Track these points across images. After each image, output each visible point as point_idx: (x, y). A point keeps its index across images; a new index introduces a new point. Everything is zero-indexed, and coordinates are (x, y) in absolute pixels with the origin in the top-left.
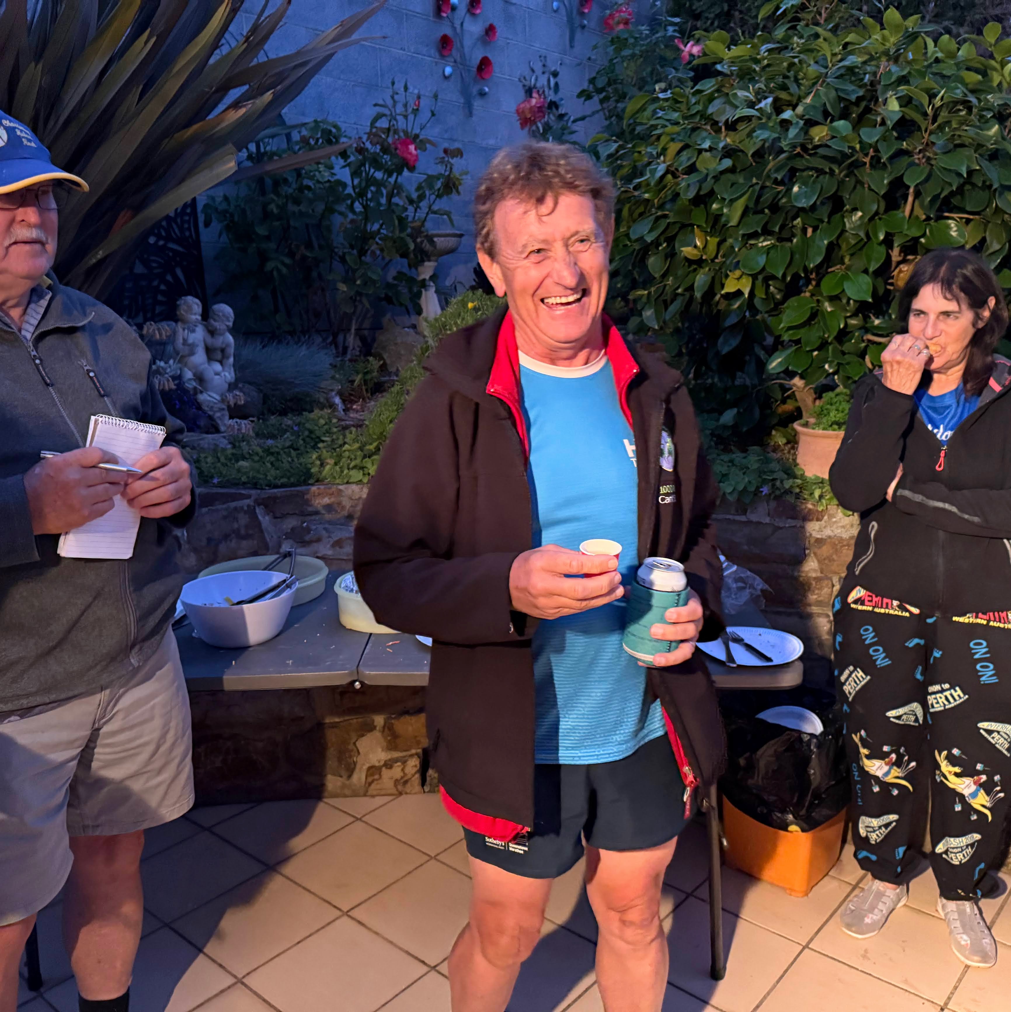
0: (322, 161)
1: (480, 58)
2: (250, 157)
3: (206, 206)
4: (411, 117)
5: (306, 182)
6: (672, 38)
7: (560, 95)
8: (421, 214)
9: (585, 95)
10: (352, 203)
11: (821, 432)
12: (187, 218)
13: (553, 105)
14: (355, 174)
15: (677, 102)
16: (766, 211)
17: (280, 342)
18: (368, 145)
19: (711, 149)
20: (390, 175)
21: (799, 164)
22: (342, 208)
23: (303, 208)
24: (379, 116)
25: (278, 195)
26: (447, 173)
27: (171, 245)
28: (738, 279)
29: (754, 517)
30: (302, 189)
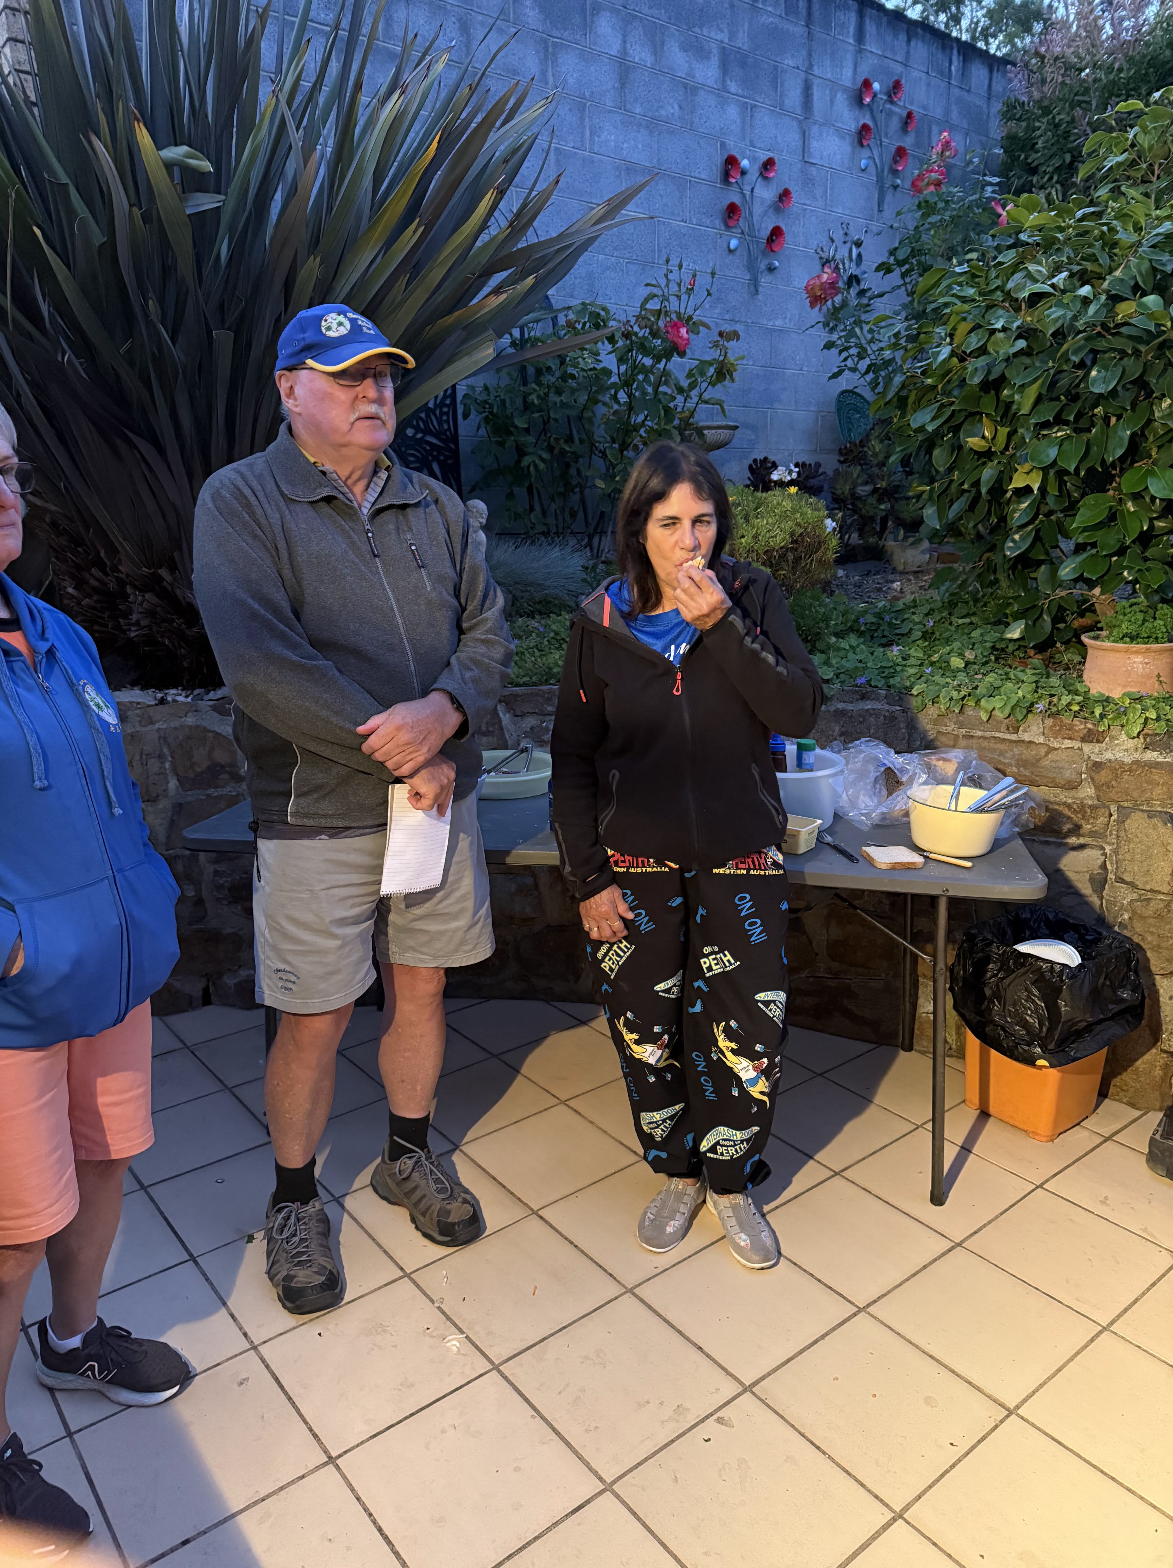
0: (587, 346)
1: (771, 228)
2: (513, 344)
3: (466, 396)
4: (684, 297)
5: (571, 370)
6: (990, 199)
7: (863, 267)
8: (690, 405)
9: (885, 268)
10: (616, 393)
11: (1109, 644)
12: (445, 410)
13: (853, 279)
14: (621, 360)
15: (974, 276)
16: (1062, 397)
17: (533, 542)
18: (636, 328)
19: (1004, 329)
20: (659, 362)
21: (1102, 344)
22: (607, 398)
23: (563, 398)
24: (652, 296)
25: (539, 384)
26: (722, 358)
27: (429, 438)
28: (1028, 473)
29: (1026, 737)
30: (565, 377)
